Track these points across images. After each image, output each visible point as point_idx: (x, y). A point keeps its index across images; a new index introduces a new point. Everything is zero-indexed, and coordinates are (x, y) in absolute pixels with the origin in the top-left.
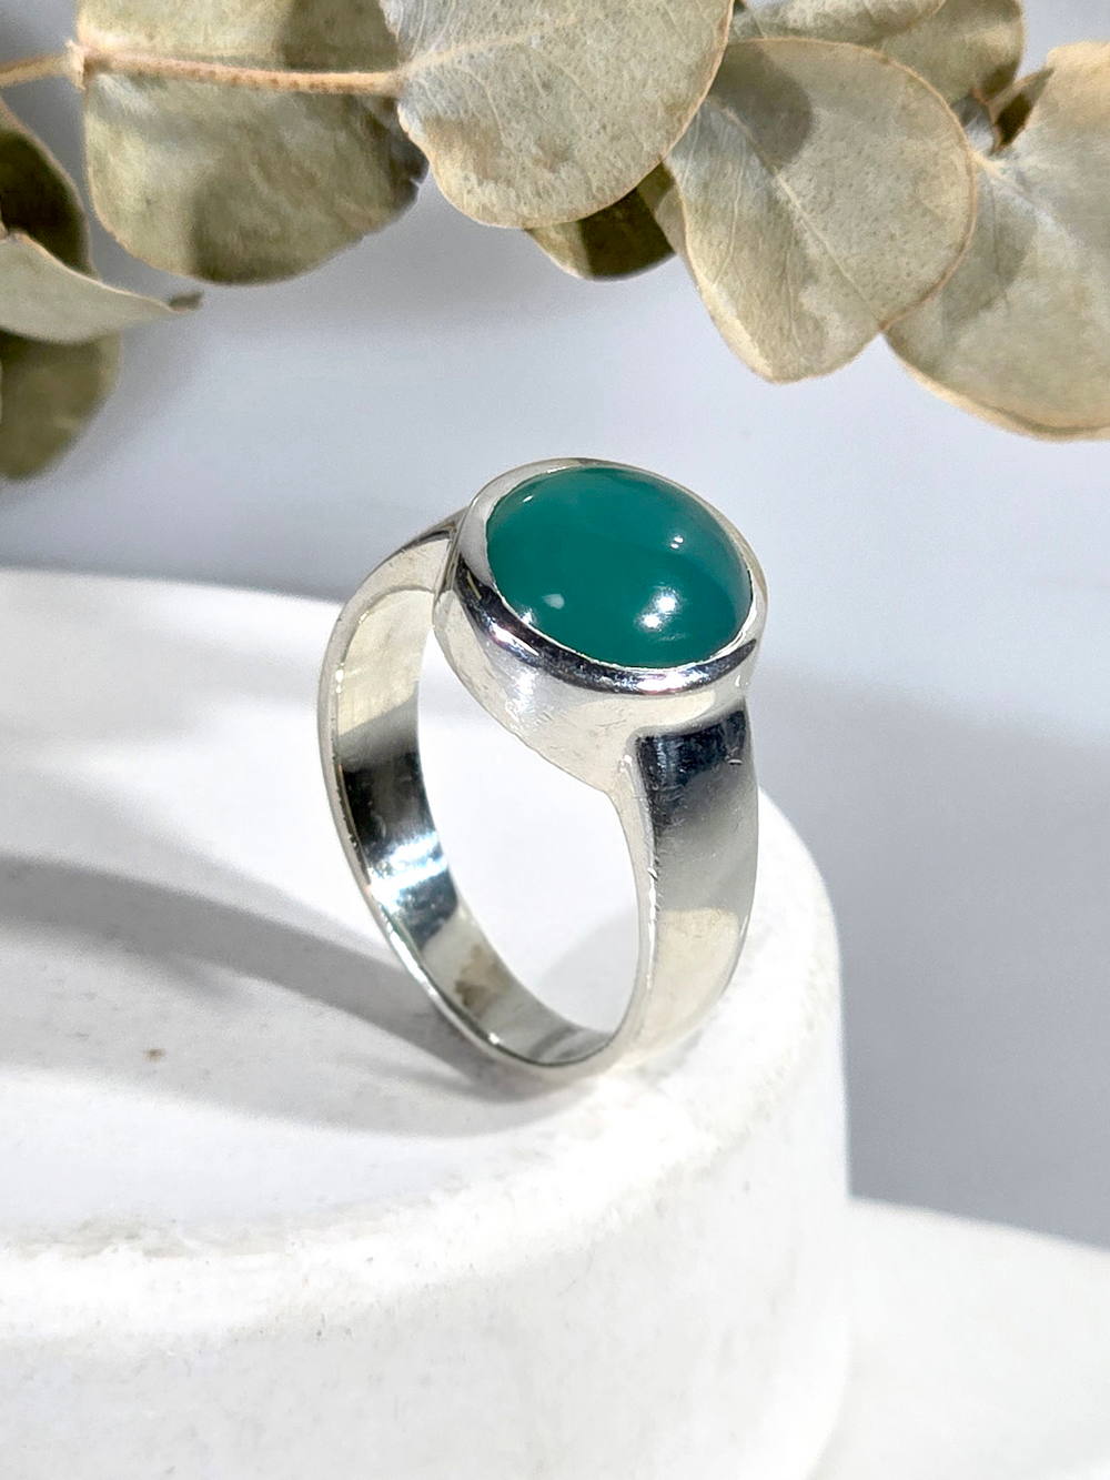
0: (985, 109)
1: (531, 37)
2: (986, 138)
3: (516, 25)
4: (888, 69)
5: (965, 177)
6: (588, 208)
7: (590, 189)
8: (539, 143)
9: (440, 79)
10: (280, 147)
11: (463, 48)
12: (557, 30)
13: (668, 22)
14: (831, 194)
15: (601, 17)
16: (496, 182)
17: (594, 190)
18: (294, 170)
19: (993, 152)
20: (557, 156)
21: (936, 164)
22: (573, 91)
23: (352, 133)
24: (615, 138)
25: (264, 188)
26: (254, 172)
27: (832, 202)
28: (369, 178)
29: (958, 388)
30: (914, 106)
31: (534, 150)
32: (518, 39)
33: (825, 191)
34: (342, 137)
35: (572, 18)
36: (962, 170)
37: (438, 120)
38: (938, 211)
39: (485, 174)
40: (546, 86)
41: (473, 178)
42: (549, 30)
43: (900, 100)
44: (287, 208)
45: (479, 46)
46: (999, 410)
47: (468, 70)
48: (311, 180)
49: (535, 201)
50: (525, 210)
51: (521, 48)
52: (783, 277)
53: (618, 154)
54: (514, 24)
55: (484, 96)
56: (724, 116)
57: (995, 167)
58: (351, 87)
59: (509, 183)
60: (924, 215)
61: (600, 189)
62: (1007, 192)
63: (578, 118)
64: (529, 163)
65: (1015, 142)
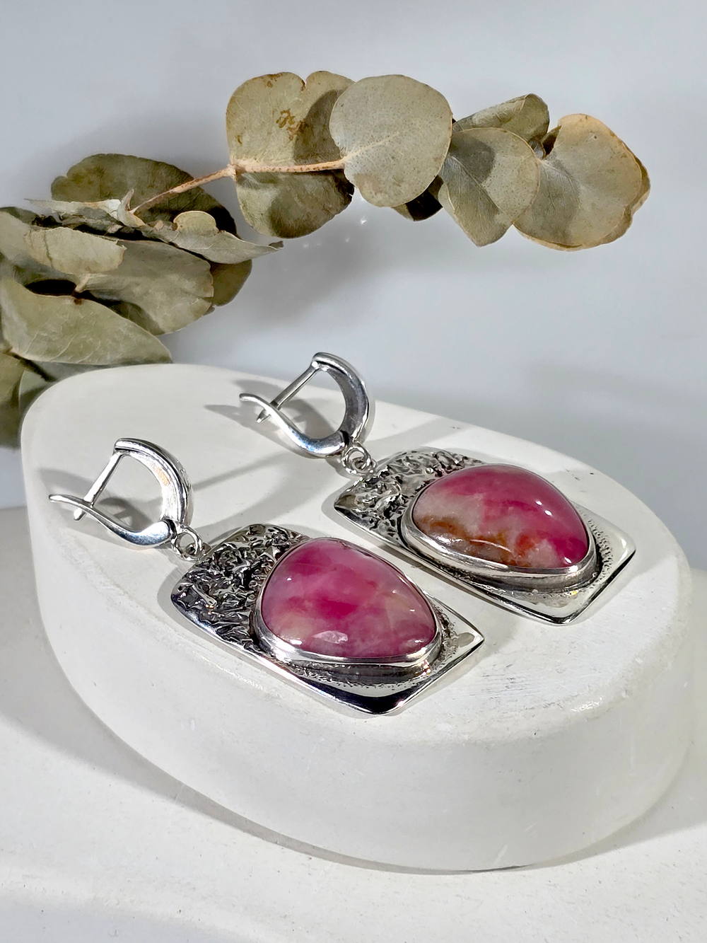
0: (540, 143)
1: (386, 141)
2: (541, 153)
3: (381, 138)
4: (506, 134)
5: (535, 167)
6: (412, 197)
7: (412, 190)
8: (393, 177)
9: (358, 160)
10: (305, 190)
11: (363, 148)
12: (394, 138)
13: (431, 130)
15: (408, 131)
16: (381, 192)
17: (414, 190)
18: (311, 197)
19: (543, 158)
20: (398, 182)
21: (525, 164)
22: (402, 158)
23: (329, 182)
24: (419, 172)
25: (300, 204)
26: (296, 199)
28: (335, 196)
29: (540, 238)
30: (516, 145)
31: (393, 180)
32: (381, 143)
34: (326, 183)
36: (534, 165)
37: (358, 174)
38: (528, 181)
39: (377, 190)
40: (393, 158)
41: (374, 193)
42: (390, 138)
43: (511, 144)
44: (309, 210)
45: (370, 147)
46: (555, 243)
47: (366, 156)
48: (316, 199)
49: (395, 198)
50: (392, 201)
51: (383, 146)
52: (477, 211)
54: (379, 138)
55: (373, 164)
56: (453, 160)
57: (544, 162)
58: (328, 165)
60: (523, 183)
61: (416, 190)
62: (550, 170)
63: (405, 167)
64: (391, 184)
65: (551, 153)
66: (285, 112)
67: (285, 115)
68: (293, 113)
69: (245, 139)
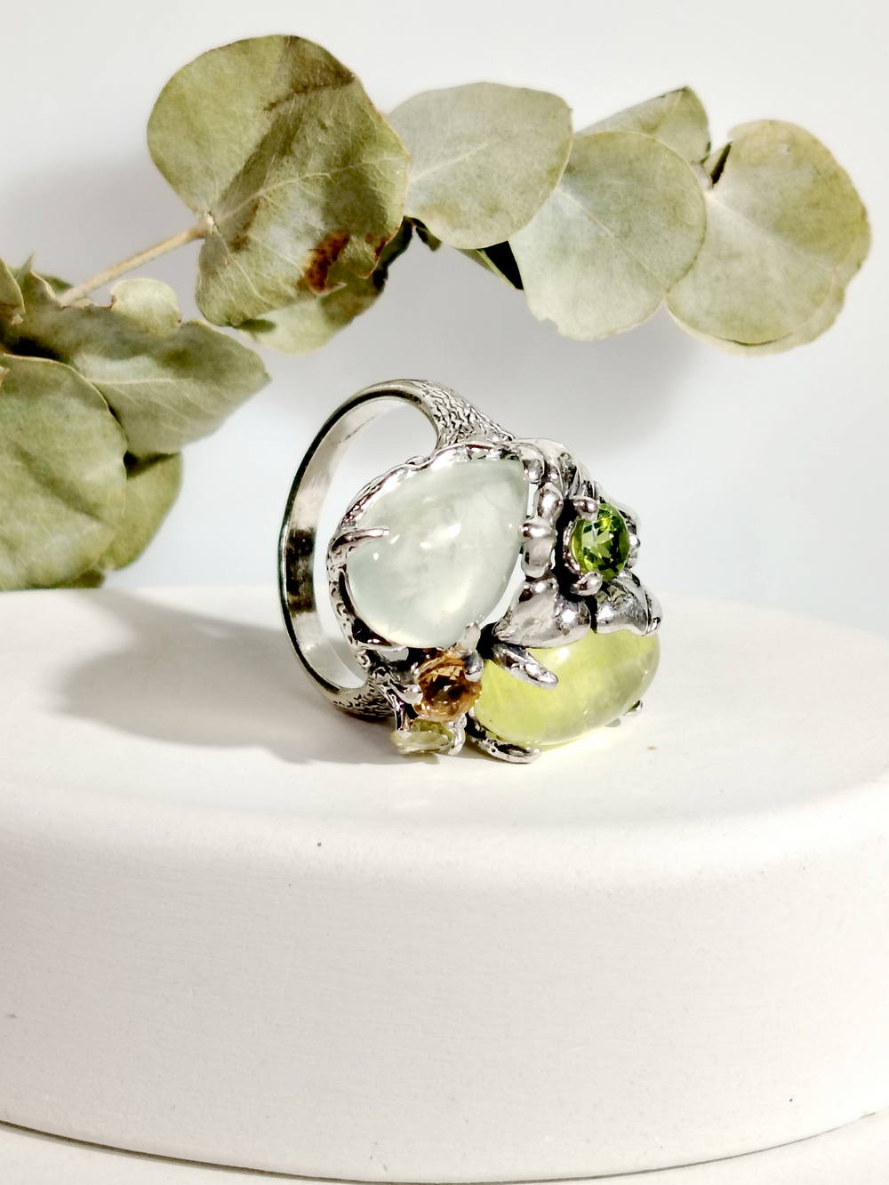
1: (465, 156)
2: (707, 182)
4: (655, 144)
5: (700, 200)
7: (512, 223)
8: (481, 205)
11: (429, 170)
13: (539, 134)
14: (629, 226)
20: (489, 211)
21: (684, 197)
22: (495, 176)
27: (631, 230)
32: (459, 159)
33: (626, 225)
35: (484, 146)
36: (697, 197)
38: (689, 223)
39: (455, 225)
40: (479, 176)
41: (449, 229)
42: (473, 152)
47: (434, 179)
49: (485, 234)
51: (460, 163)
53: (525, 201)
54: (454, 153)
55: (446, 189)
57: (712, 195)
59: (468, 227)
60: (681, 226)
63: (500, 187)
64: (477, 216)
65: (721, 182)
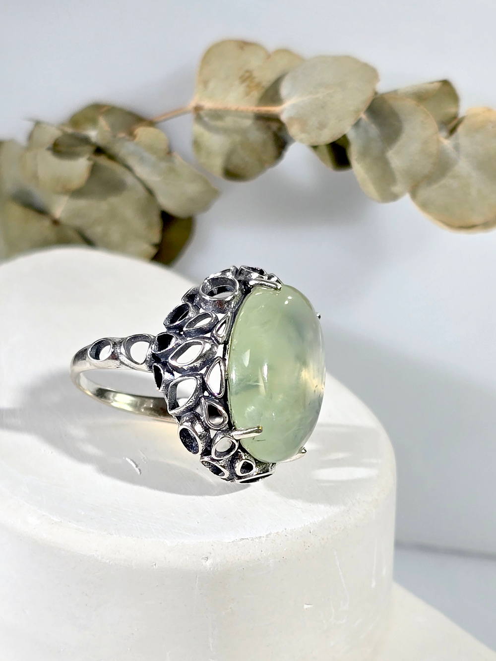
0: (447, 127)
2: (445, 134)
4: (419, 108)
7: (331, 135)
8: (319, 123)
9: (294, 106)
11: (301, 98)
12: (328, 93)
13: (359, 90)
16: (305, 132)
19: (447, 138)
20: (322, 126)
22: (330, 109)
25: (241, 152)
29: (431, 213)
31: (317, 125)
32: (316, 96)
35: (331, 91)
36: (436, 141)
37: (291, 117)
38: (429, 153)
40: (322, 108)
41: (299, 133)
42: (325, 93)
43: (422, 118)
44: (247, 159)
45: (305, 98)
47: (302, 105)
50: (312, 141)
51: (316, 99)
55: (305, 111)
57: (446, 142)
58: (269, 111)
59: (309, 134)
62: (450, 150)
63: (330, 116)
65: (454, 136)
66: (247, 71)
67: (247, 74)
68: (256, 74)
69: (211, 85)
